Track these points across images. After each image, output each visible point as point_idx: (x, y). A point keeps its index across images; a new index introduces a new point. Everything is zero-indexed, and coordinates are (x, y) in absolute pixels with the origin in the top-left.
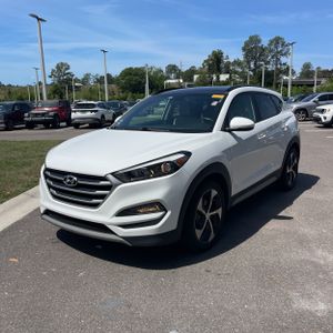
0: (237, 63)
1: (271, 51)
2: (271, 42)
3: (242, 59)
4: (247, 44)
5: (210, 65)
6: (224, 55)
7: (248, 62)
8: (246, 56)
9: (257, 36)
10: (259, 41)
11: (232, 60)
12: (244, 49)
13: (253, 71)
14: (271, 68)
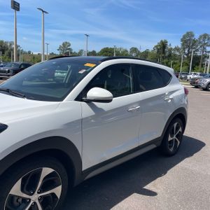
0: (177, 49)
1: (200, 43)
2: (201, 37)
3: (180, 46)
4: (184, 37)
5: (158, 49)
6: (168, 44)
7: (184, 49)
8: (183, 45)
9: (191, 32)
10: (193, 36)
11: (173, 47)
12: (182, 40)
13: (187, 55)
14: (199, 54)
